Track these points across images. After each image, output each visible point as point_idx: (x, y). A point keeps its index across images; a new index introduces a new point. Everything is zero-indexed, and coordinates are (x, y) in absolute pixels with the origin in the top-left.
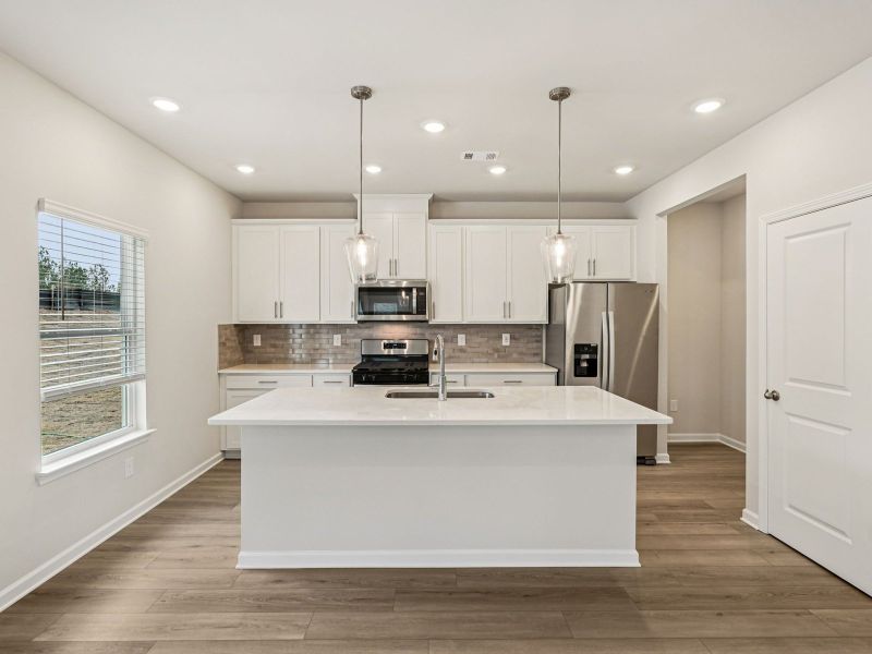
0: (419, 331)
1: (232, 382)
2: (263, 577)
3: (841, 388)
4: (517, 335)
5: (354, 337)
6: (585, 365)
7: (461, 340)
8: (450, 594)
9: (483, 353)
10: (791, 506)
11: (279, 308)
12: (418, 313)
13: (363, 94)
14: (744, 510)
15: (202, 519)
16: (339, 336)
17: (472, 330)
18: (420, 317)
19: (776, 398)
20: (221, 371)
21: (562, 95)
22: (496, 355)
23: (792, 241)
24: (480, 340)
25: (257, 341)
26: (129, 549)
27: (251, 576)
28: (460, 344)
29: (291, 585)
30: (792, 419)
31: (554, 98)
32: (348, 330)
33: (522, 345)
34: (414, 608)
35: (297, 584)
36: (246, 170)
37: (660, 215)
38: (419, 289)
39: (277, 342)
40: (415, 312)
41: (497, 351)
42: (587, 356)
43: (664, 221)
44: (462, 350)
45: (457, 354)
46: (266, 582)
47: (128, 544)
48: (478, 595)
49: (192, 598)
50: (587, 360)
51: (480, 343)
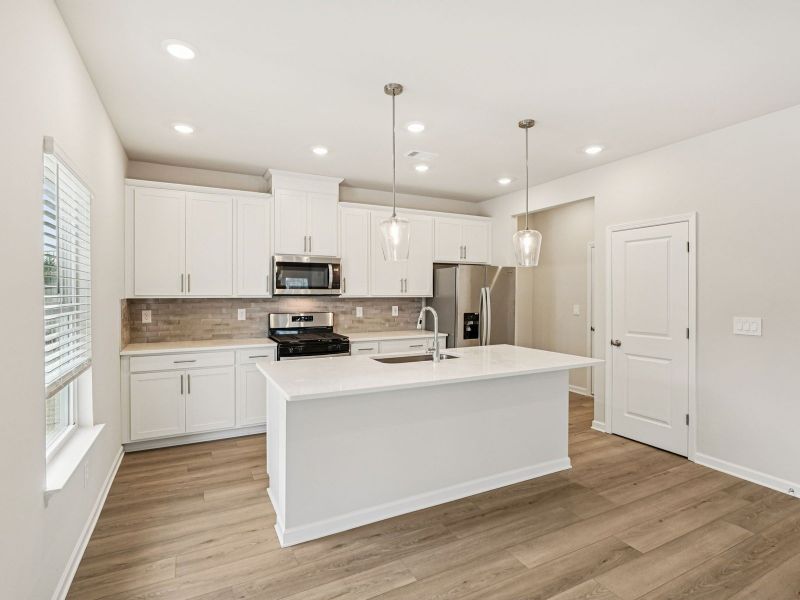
0: (322, 304)
1: (137, 365)
2: (319, 547)
3: (665, 335)
4: (403, 307)
5: (260, 311)
6: (469, 329)
7: (359, 312)
8: (483, 515)
9: (377, 323)
10: (629, 413)
11: (185, 280)
12: (333, 288)
13: (395, 90)
14: (594, 422)
15: (179, 516)
16: (244, 310)
17: (369, 303)
18: (334, 292)
19: (619, 345)
20: (123, 353)
21: (528, 125)
22: (387, 325)
23: (629, 244)
24: (374, 312)
25: (147, 317)
26: (127, 566)
27: (305, 549)
28: (358, 316)
29: (352, 546)
30: (630, 357)
31: (522, 126)
32: (253, 304)
33: (406, 315)
34: (471, 532)
35: (357, 543)
36: (184, 129)
37: (514, 216)
38: (335, 266)
39: (172, 318)
40: (330, 287)
41: (388, 320)
42: (472, 323)
43: (515, 221)
44: (360, 321)
45: (357, 325)
46: (329, 550)
47: (118, 561)
48: (500, 512)
49: (270, 585)
50: (471, 326)
51: (375, 314)
